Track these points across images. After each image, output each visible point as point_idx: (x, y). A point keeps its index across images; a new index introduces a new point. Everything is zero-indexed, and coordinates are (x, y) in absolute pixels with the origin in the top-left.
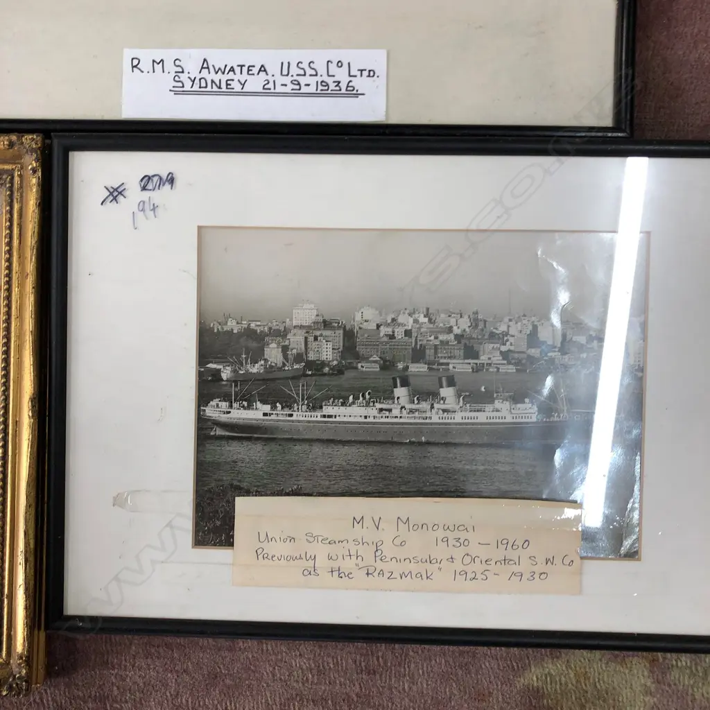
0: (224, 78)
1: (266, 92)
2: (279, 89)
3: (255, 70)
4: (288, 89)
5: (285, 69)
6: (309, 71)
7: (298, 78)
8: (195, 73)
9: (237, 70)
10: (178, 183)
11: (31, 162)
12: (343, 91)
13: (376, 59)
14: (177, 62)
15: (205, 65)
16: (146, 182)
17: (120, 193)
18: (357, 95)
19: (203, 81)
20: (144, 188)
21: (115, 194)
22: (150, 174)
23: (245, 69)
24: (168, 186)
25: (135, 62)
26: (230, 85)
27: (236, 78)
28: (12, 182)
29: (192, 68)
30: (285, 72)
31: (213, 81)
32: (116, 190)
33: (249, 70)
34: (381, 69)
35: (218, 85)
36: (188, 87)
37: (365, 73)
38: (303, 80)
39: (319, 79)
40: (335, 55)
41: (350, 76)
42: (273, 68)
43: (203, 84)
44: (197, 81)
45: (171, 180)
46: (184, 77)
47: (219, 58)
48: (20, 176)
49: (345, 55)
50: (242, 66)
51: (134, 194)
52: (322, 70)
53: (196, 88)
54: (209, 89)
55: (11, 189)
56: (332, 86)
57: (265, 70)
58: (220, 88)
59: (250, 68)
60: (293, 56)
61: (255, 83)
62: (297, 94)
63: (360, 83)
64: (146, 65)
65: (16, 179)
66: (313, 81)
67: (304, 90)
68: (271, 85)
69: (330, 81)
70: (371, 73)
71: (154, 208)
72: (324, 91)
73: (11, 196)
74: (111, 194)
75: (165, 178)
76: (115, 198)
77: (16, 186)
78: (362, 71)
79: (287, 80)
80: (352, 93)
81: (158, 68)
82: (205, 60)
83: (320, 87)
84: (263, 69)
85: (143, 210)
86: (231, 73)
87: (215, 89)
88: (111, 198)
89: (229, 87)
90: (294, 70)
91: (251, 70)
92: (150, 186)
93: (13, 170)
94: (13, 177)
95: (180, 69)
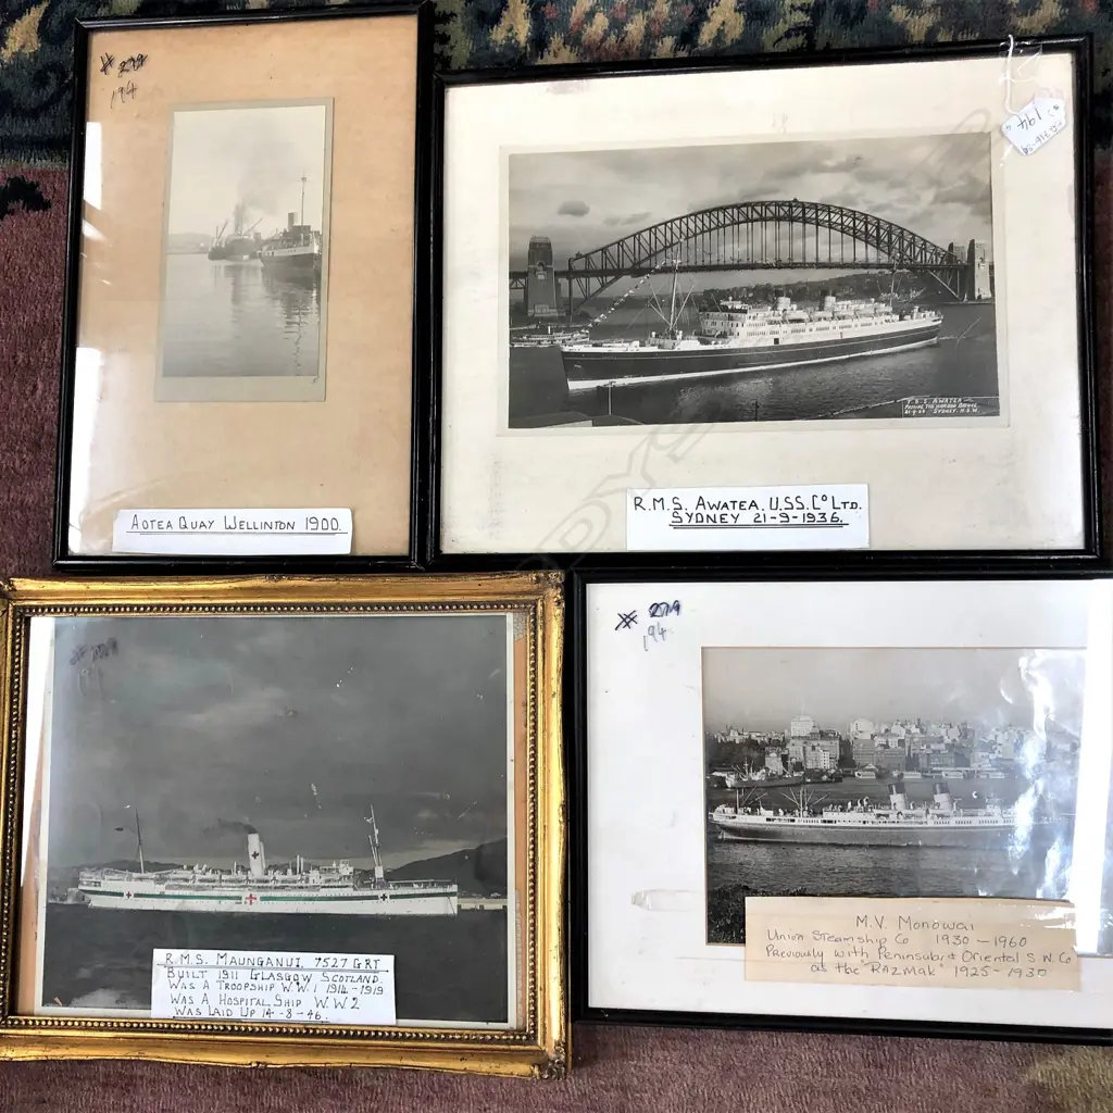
0: (718, 513)
1: (757, 524)
2: (769, 521)
3: (746, 506)
4: (777, 521)
5: (774, 504)
6: (796, 505)
7: (786, 511)
8: (692, 510)
9: (730, 505)
10: (682, 609)
11: (554, 594)
12: (829, 522)
13: (858, 492)
14: (676, 501)
15: (701, 502)
16: (655, 609)
17: (632, 619)
18: (841, 525)
19: (699, 516)
20: (653, 615)
21: (628, 620)
22: (659, 603)
23: (737, 505)
24: (674, 612)
25: (638, 501)
26: (724, 519)
27: (729, 513)
28: (535, 610)
29: (689, 504)
30: (774, 506)
31: (708, 516)
32: (628, 617)
33: (741, 506)
34: (863, 503)
35: (713, 519)
36: (685, 522)
37: (848, 506)
38: (791, 513)
39: (806, 512)
40: (819, 490)
41: (834, 508)
42: (763, 503)
43: (700, 519)
44: (694, 516)
45: (677, 608)
46: (682, 513)
47: (713, 496)
48: (543, 605)
49: (829, 491)
50: (734, 502)
51: (644, 619)
52: (808, 503)
53: (693, 522)
54: (705, 523)
55: (535, 616)
56: (818, 518)
57: (755, 505)
58: (715, 522)
60: (781, 492)
61: (747, 517)
62: (786, 525)
63: (842, 514)
64: (647, 503)
65: (540, 608)
66: (800, 513)
67: (792, 521)
68: (761, 518)
69: (815, 513)
70: (854, 505)
71: (663, 632)
72: (811, 522)
73: (535, 623)
74: (624, 620)
75: (671, 604)
76: (627, 624)
77: (539, 614)
78: (845, 503)
79: (776, 513)
80: (836, 523)
81: (659, 505)
82: (701, 498)
83: (807, 519)
84: (753, 504)
85: (653, 634)
86: (725, 509)
87: (711, 523)
88: (624, 624)
89: (723, 521)
90: (783, 504)
91: (743, 505)
92: (658, 613)
93: (537, 600)
94: (536, 606)
95: (678, 506)
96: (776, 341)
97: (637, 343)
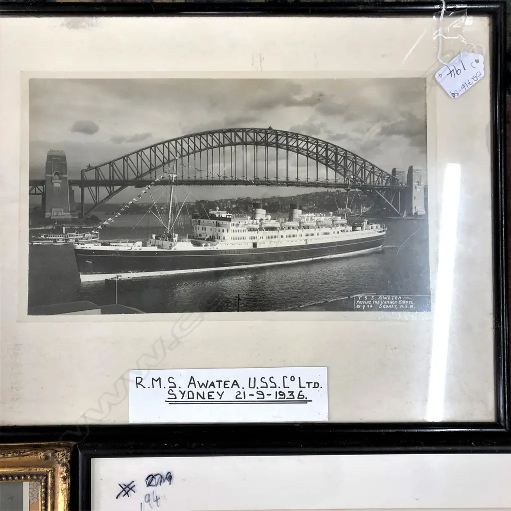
0: (207, 391)
1: (239, 400)
2: (248, 398)
3: (230, 385)
4: (254, 398)
5: (252, 383)
6: (270, 384)
7: (262, 390)
8: (184, 388)
9: (216, 384)
10: (174, 480)
11: (61, 471)
12: (296, 399)
13: (319, 374)
14: (171, 380)
15: (192, 381)
16: (150, 480)
17: (131, 489)
18: (306, 402)
19: (190, 393)
20: (149, 485)
21: (127, 489)
22: (154, 473)
23: (222, 384)
24: (167, 482)
25: (139, 380)
26: (211, 396)
27: (215, 390)
28: (46, 482)
29: (182, 383)
30: (252, 385)
31: (198, 393)
32: (127, 486)
33: (225, 384)
34: (323, 382)
35: (202, 396)
36: (179, 398)
37: (312, 385)
38: (265, 391)
39: (278, 390)
40: (289, 372)
41: (300, 387)
42: (244, 383)
43: (191, 396)
44: (186, 394)
45: (169, 477)
46: (176, 391)
47: (202, 376)
49: (296, 372)
50: (219, 382)
51: (141, 488)
52: (279, 383)
53: (185, 399)
54: (195, 399)
55: (46, 487)
56: (288, 395)
57: (237, 384)
58: (204, 398)
59: (226, 383)
60: (258, 373)
61: (230, 394)
62: (262, 401)
63: (308, 393)
64: (147, 382)
65: (50, 480)
66: (273, 392)
67: (267, 398)
68: (242, 396)
69: (286, 391)
70: (316, 385)
71: (157, 499)
72: (282, 399)
73: (46, 493)
74: (124, 490)
75: (164, 476)
76: (127, 493)
77: (50, 484)
78: (309, 383)
79: (254, 391)
80: (302, 400)
81: (156, 384)
82: (192, 377)
83: (279, 396)
84: (235, 383)
85: (148, 501)
86: (212, 387)
87: (200, 399)
88: (124, 492)
89: (210, 397)
90: (259, 384)
91: (227, 384)
92: (153, 483)
93: (48, 472)
94: (47, 477)
95: (173, 385)
96: (255, 245)
97: (140, 243)
